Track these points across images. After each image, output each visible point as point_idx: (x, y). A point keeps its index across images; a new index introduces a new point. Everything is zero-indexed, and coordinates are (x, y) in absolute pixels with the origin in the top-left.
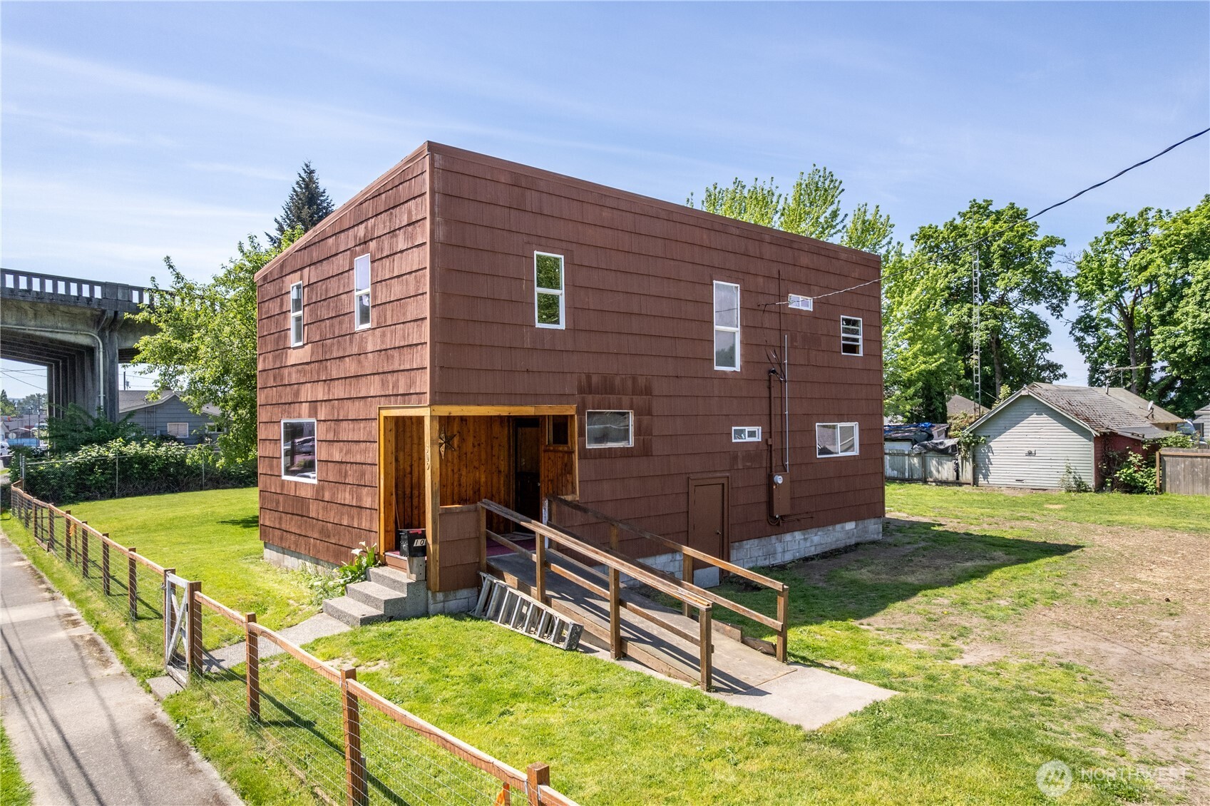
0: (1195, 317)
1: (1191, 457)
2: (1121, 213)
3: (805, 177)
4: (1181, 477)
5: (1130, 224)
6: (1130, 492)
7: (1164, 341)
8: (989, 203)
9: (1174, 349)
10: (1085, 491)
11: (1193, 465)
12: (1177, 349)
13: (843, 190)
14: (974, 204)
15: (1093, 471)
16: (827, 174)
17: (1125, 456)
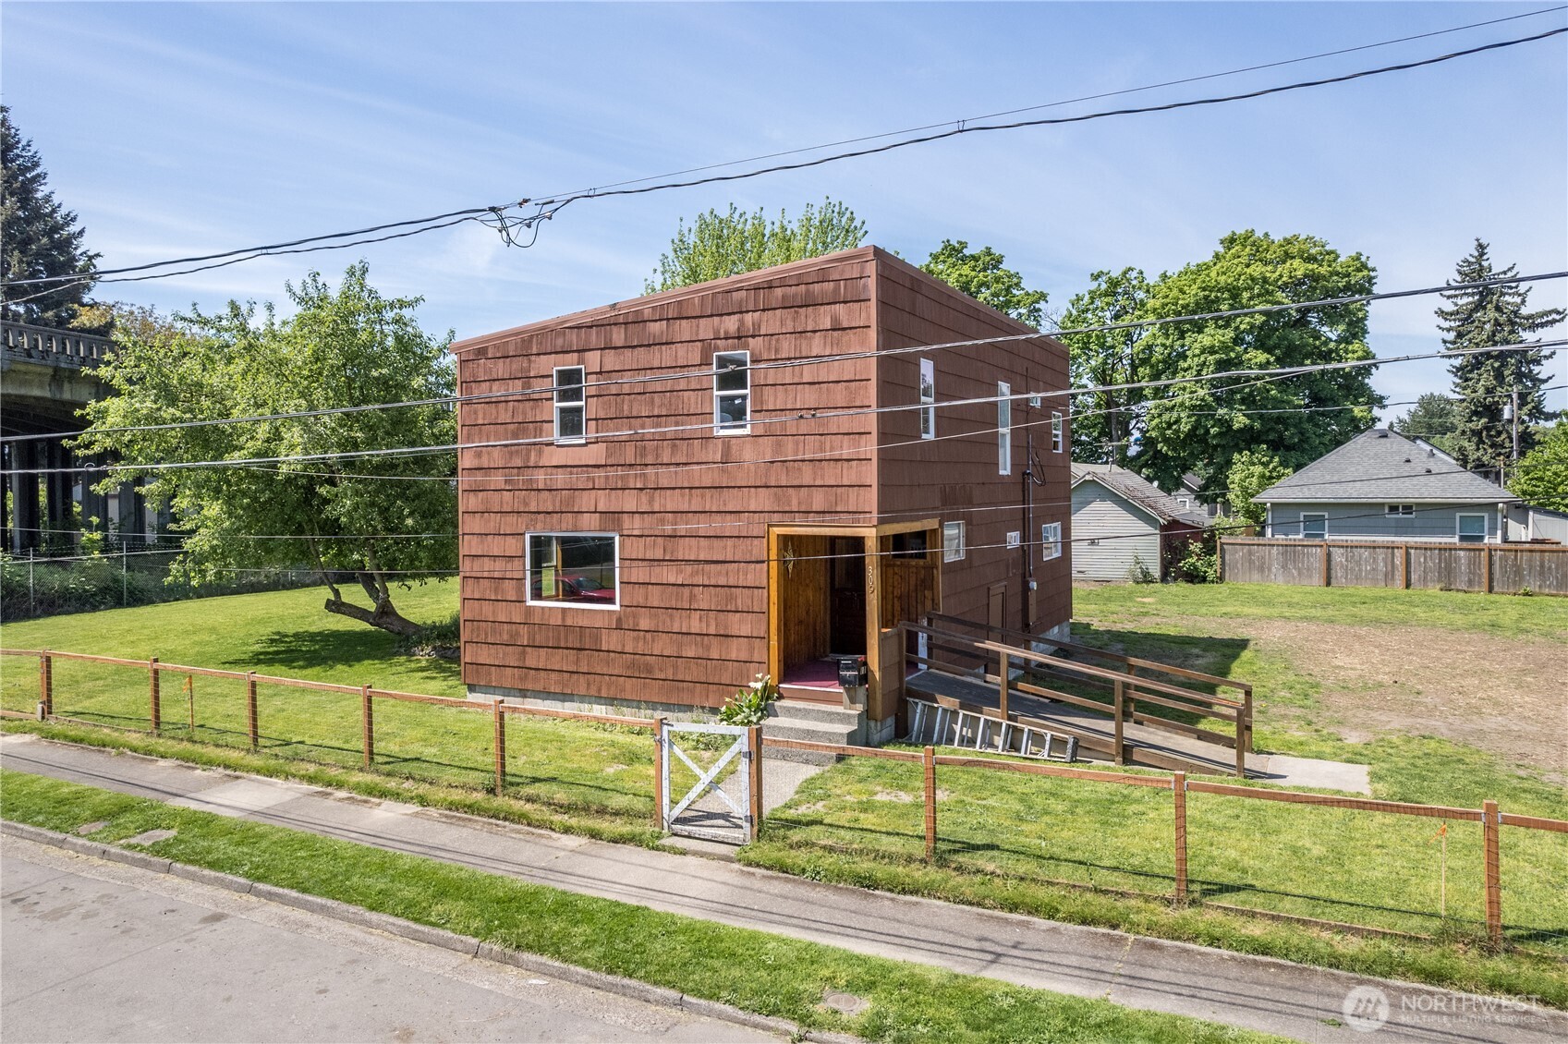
0: (1192, 392)
1: (1249, 545)
2: (1105, 271)
3: (816, 211)
4: (1239, 566)
5: (1114, 284)
6: (1192, 582)
7: (1160, 415)
8: (963, 245)
9: (1170, 425)
10: (1151, 582)
11: (1250, 553)
12: (1172, 425)
13: (866, 232)
14: (947, 245)
15: (1159, 561)
16: (843, 209)
17: (1185, 545)
